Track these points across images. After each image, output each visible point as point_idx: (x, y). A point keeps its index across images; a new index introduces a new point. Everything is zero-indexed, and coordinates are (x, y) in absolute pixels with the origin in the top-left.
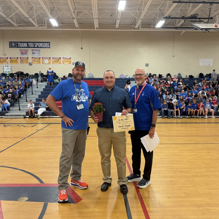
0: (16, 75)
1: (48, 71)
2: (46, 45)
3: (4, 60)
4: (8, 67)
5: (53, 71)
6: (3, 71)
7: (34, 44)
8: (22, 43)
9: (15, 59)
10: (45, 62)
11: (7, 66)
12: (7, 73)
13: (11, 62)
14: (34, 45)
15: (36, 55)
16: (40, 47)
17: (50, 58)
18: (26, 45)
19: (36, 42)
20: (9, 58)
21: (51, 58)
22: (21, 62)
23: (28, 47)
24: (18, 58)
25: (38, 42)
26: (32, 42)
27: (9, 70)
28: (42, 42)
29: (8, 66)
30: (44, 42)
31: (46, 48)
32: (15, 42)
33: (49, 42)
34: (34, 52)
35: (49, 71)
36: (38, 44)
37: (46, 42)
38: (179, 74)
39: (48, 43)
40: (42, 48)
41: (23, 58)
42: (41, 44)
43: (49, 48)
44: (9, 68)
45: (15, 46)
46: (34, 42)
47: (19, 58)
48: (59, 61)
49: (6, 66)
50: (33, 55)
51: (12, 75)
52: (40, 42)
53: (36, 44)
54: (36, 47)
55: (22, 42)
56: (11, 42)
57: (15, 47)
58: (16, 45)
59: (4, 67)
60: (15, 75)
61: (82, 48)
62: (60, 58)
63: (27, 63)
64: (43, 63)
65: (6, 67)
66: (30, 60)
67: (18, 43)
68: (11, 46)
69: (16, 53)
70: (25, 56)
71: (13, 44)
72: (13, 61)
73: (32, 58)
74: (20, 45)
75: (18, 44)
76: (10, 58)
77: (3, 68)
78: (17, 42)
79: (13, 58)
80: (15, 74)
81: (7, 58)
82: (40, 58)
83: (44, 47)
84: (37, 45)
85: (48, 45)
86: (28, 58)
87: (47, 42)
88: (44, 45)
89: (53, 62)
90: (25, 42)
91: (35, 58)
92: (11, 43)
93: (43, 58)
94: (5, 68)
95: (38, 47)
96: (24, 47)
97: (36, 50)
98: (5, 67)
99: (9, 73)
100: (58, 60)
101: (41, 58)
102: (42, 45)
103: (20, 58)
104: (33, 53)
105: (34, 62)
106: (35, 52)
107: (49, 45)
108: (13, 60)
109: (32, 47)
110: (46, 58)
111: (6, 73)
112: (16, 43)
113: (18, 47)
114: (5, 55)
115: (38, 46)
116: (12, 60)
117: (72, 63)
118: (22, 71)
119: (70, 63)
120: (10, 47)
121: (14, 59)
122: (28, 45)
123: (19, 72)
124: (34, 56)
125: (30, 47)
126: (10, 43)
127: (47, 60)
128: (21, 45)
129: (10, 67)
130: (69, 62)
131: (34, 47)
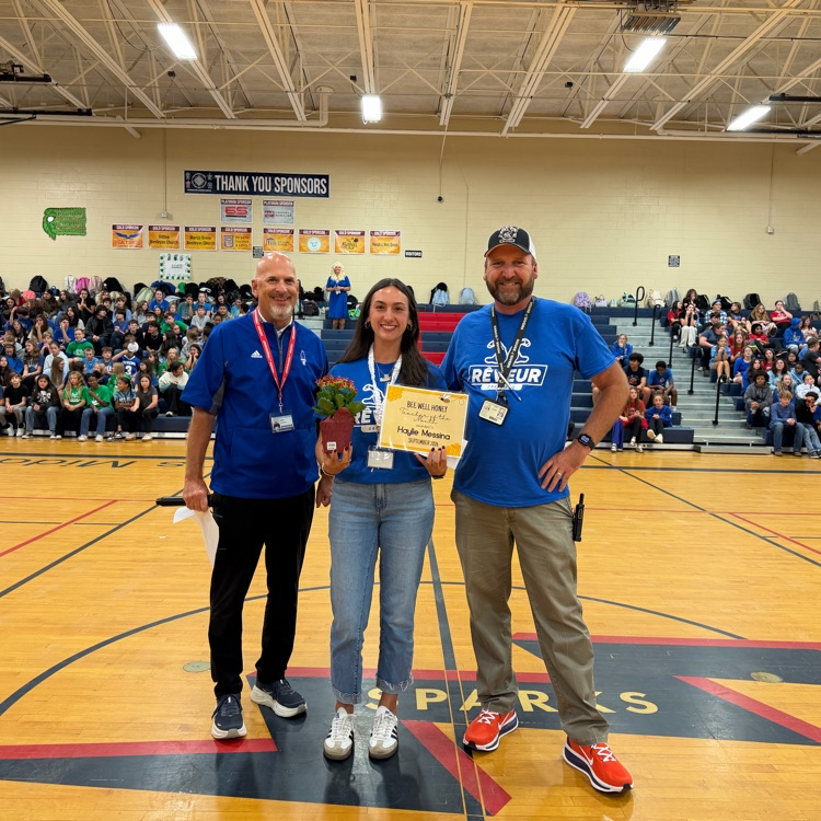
0: (209, 291)
1: (330, 280)
2: (316, 185)
3: (163, 237)
4: (178, 262)
5: (346, 278)
6: (161, 273)
7: (273, 181)
8: (231, 177)
9: (206, 235)
10: (310, 246)
11: (175, 259)
12: (175, 283)
13: (188, 243)
14: (274, 186)
15: (278, 223)
16: (293, 194)
17: (327, 232)
18: (245, 183)
19: (280, 176)
20: (182, 230)
21: (333, 234)
22: (224, 246)
23: (251, 192)
24: (213, 230)
25: (287, 176)
26: (264, 175)
27: (183, 272)
28: (301, 176)
29: (178, 258)
30: (307, 177)
31: (313, 195)
32: (206, 173)
33: (327, 177)
34: (271, 208)
35: (334, 278)
36: (285, 182)
37: (313, 177)
38: (792, 298)
39: (324, 180)
40: (301, 195)
41: (232, 230)
42: (297, 183)
43: (327, 195)
44: (183, 263)
45: (206, 187)
46: (273, 176)
47: (218, 230)
48: (358, 243)
49: (172, 258)
50: (267, 219)
51: (192, 290)
52: (293, 176)
53: (279, 183)
54: (279, 194)
55: (229, 174)
56: (192, 173)
57: (205, 189)
58: (210, 185)
59: (166, 259)
60: (203, 289)
61: (440, 199)
62: (363, 233)
63: (245, 246)
64: (301, 249)
65: (172, 261)
66: (257, 239)
67: (218, 177)
68: (192, 187)
69: (206, 210)
70: (238, 223)
71: (199, 181)
72: (197, 241)
73: (265, 231)
74: (223, 183)
75: (214, 181)
76: (187, 229)
77: (162, 265)
78: (214, 173)
79: (197, 229)
80: (202, 285)
81: (177, 229)
82: (292, 232)
83: (307, 195)
84: (283, 185)
85: (321, 187)
86: (249, 230)
87: (320, 177)
88: (306, 184)
89: (336, 248)
90: (239, 174)
91: (275, 232)
92: (191, 175)
93: (301, 232)
94: (168, 264)
95: (285, 192)
96: (238, 192)
97: (279, 204)
98: (169, 259)
99: (181, 281)
100: (356, 240)
101: (296, 233)
102: (302, 187)
103: (223, 229)
104: (269, 214)
105: (269, 247)
106: (276, 209)
107: (327, 185)
108: (198, 237)
109: (265, 193)
110: (312, 233)
111: (170, 281)
112: (210, 177)
113: (214, 191)
114: (169, 217)
115: (285, 188)
116: (191, 237)
117: (402, 253)
118: (228, 277)
119: (398, 251)
120: (186, 189)
121: (200, 234)
122: (250, 183)
123: (218, 279)
124: (272, 224)
125: (258, 193)
126: (188, 174)
127: (314, 239)
128: (226, 183)
129: (186, 261)
130: (393, 248)
131: (273, 193)
